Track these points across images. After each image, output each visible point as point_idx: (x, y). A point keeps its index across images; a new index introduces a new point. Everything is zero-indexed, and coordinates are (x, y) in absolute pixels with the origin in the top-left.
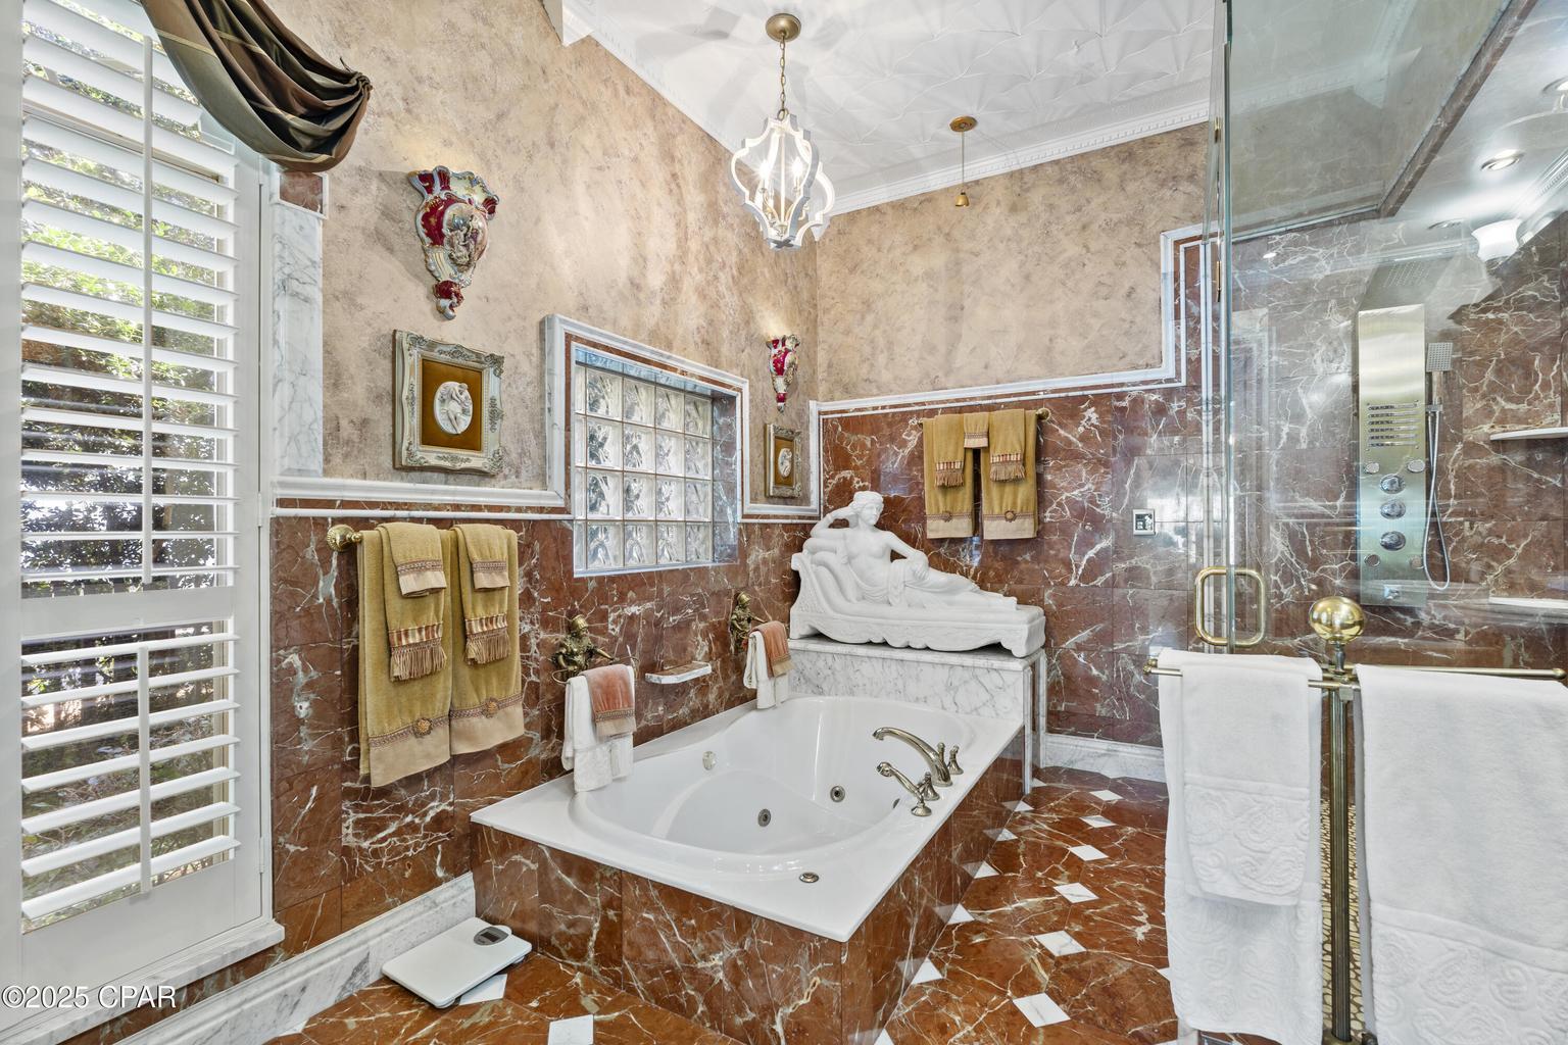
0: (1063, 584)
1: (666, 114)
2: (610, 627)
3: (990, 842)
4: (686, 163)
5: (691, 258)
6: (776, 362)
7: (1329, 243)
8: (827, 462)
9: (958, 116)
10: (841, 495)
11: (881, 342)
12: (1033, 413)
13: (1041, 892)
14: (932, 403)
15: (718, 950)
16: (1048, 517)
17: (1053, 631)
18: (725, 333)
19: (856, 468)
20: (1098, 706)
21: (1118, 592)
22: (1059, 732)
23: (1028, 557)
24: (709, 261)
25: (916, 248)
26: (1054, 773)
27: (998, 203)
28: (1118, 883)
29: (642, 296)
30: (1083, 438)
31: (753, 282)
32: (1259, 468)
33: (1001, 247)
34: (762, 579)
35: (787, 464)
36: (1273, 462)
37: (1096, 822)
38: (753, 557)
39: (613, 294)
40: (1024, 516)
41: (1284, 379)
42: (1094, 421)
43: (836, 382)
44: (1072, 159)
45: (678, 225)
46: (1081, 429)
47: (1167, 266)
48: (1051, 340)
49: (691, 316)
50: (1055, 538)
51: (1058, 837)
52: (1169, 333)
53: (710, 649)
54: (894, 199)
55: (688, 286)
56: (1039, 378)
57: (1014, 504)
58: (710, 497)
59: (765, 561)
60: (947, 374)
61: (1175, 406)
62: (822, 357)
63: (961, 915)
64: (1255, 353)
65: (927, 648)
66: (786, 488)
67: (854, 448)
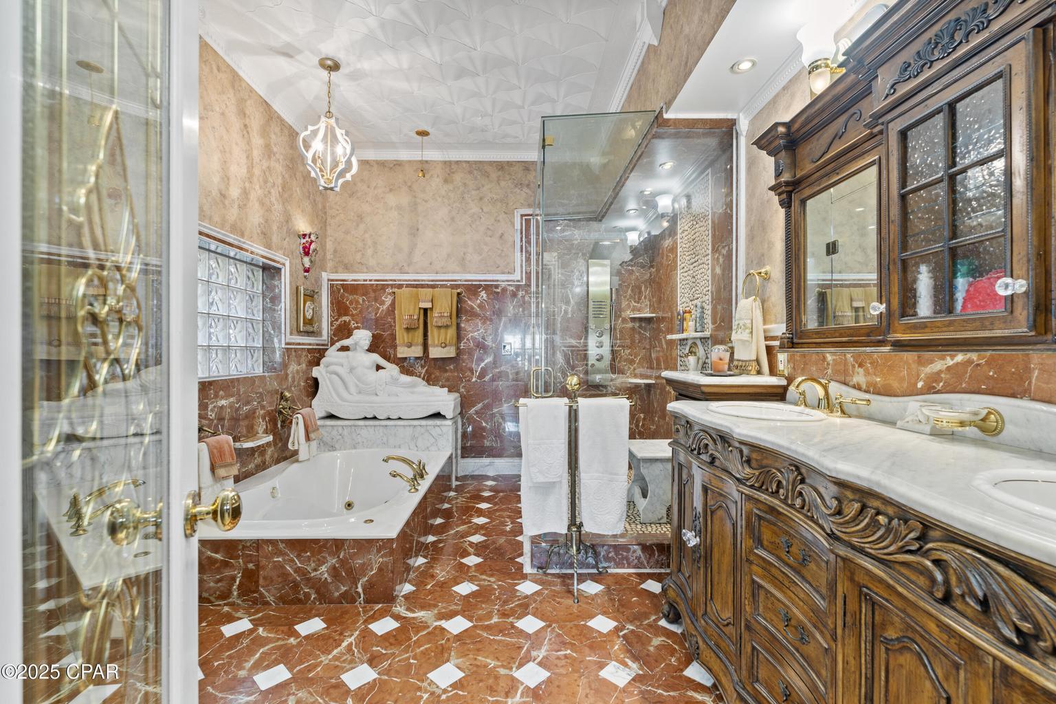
0: (469, 381)
1: (240, 86)
2: (209, 413)
3: (439, 510)
4: (252, 118)
5: (255, 179)
6: (304, 248)
7: (579, 228)
8: (333, 310)
9: (421, 129)
10: (343, 331)
11: (369, 242)
12: (456, 291)
13: (466, 523)
14: (400, 280)
15: (325, 563)
16: (462, 346)
17: (465, 404)
18: (275, 228)
19: (352, 315)
20: (485, 441)
21: (495, 383)
22: (467, 457)
23: (452, 367)
24: (266, 182)
25: (391, 190)
26: (465, 478)
27: (438, 176)
28: (498, 514)
29: (227, 202)
30: (480, 306)
31: (291, 196)
32: (554, 324)
33: (440, 200)
34: (296, 383)
35: (311, 311)
36: (559, 322)
37: (486, 494)
38: (291, 369)
39: (209, 199)
40: (451, 345)
41: (563, 285)
42: (485, 297)
43: (339, 261)
44: (476, 162)
45: (248, 157)
46: (478, 301)
47: (518, 226)
48: (464, 254)
49: (255, 217)
50: (465, 357)
51: (471, 502)
52: (518, 258)
53: (267, 427)
54: (378, 159)
55: (253, 196)
56: (458, 273)
57: (446, 339)
58: (261, 331)
59: (298, 372)
60: (409, 265)
61: (520, 294)
62: (330, 245)
63: (431, 539)
64: (553, 272)
65: (400, 418)
66: (308, 327)
67: (351, 303)
